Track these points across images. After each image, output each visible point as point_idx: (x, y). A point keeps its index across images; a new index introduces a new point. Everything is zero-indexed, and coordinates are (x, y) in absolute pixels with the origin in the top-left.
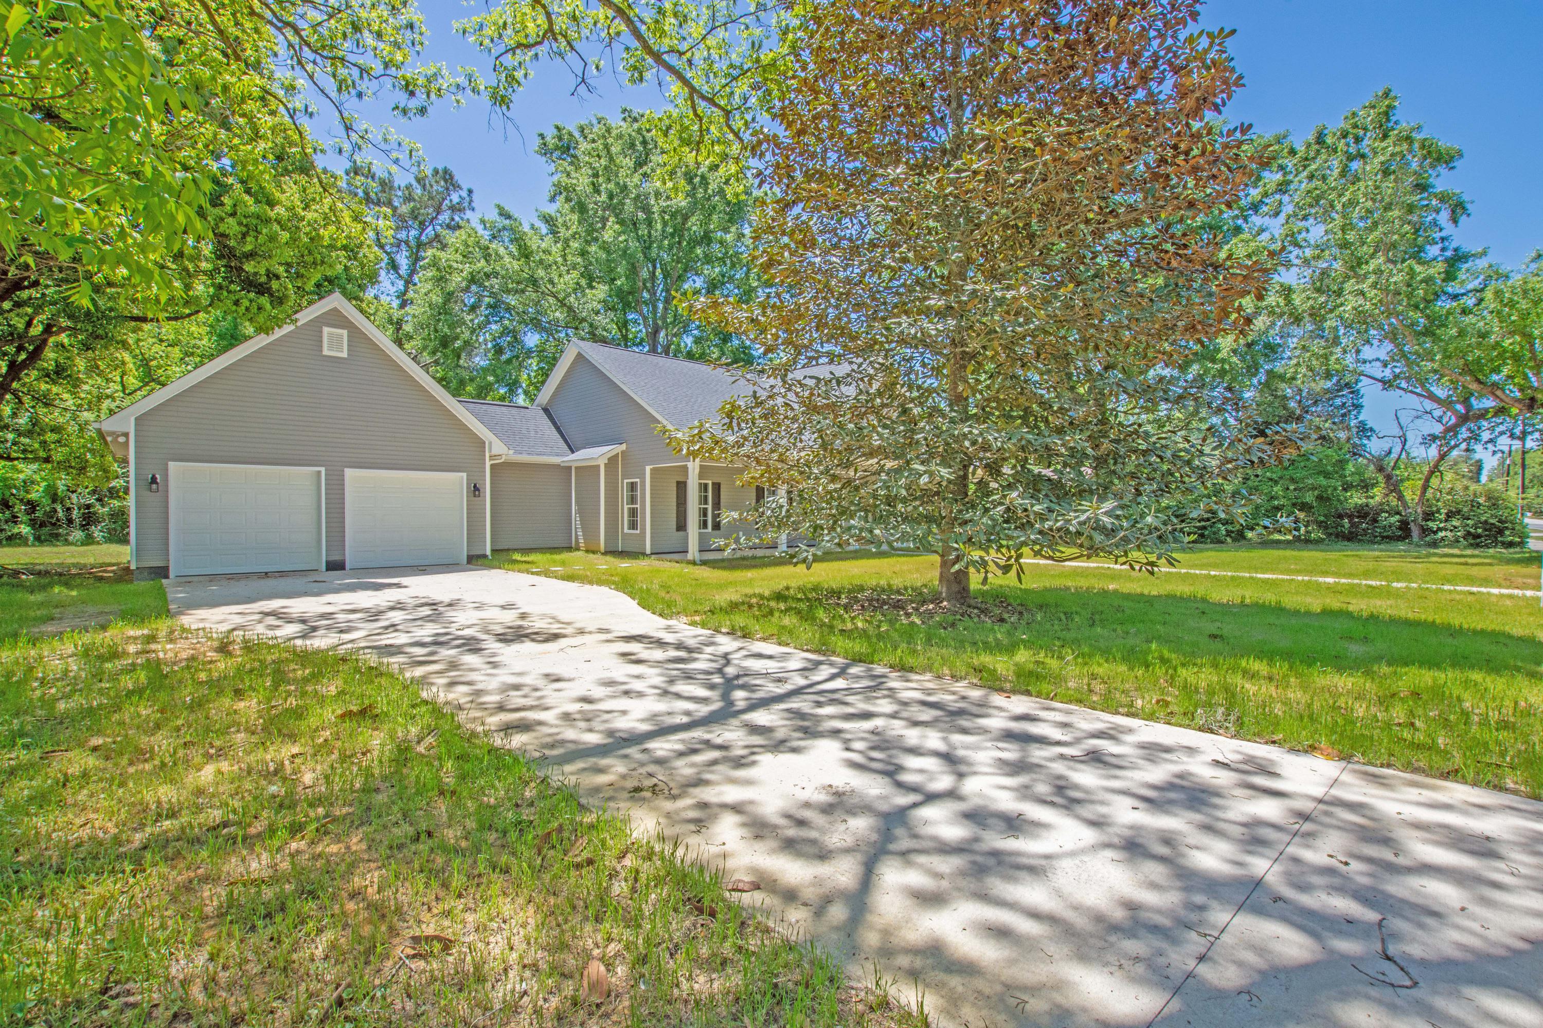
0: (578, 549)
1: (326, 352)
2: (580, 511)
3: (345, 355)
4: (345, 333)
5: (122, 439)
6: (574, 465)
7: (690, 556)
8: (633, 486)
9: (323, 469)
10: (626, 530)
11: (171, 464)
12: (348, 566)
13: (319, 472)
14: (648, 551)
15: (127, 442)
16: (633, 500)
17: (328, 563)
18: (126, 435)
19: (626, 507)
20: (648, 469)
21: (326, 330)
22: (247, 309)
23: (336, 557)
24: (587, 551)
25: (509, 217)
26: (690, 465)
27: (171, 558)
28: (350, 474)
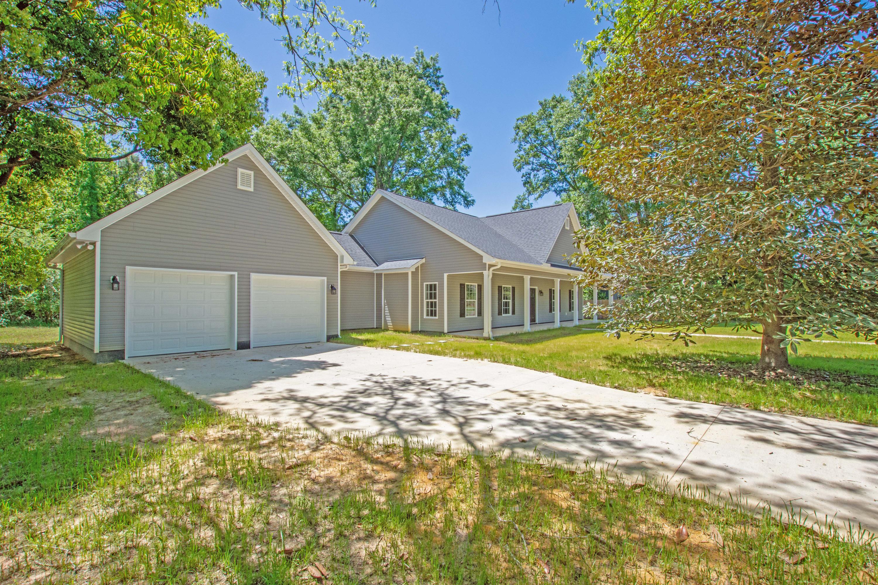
0: (387, 330)
1: (240, 187)
2: (388, 304)
3: (252, 189)
4: (252, 173)
5: (90, 247)
6: (384, 273)
7: (485, 335)
8: (432, 287)
9: (236, 274)
10: (425, 317)
11: (128, 268)
12: (252, 346)
13: (232, 276)
14: (446, 331)
15: (94, 250)
16: (432, 296)
17: (239, 344)
18: (94, 244)
19: (425, 301)
20: (446, 275)
21: (240, 170)
22: (195, 149)
23: (244, 340)
24: (395, 331)
25: (301, 115)
26: (485, 273)
27: (127, 343)
28: (254, 276)
